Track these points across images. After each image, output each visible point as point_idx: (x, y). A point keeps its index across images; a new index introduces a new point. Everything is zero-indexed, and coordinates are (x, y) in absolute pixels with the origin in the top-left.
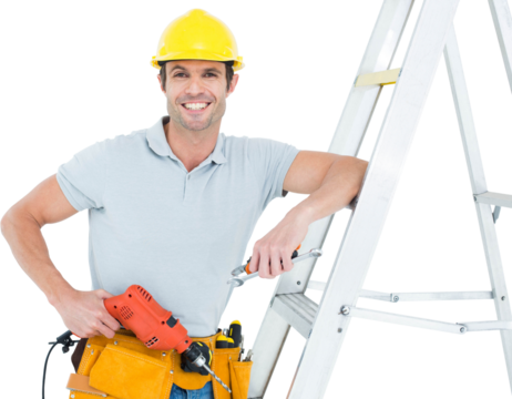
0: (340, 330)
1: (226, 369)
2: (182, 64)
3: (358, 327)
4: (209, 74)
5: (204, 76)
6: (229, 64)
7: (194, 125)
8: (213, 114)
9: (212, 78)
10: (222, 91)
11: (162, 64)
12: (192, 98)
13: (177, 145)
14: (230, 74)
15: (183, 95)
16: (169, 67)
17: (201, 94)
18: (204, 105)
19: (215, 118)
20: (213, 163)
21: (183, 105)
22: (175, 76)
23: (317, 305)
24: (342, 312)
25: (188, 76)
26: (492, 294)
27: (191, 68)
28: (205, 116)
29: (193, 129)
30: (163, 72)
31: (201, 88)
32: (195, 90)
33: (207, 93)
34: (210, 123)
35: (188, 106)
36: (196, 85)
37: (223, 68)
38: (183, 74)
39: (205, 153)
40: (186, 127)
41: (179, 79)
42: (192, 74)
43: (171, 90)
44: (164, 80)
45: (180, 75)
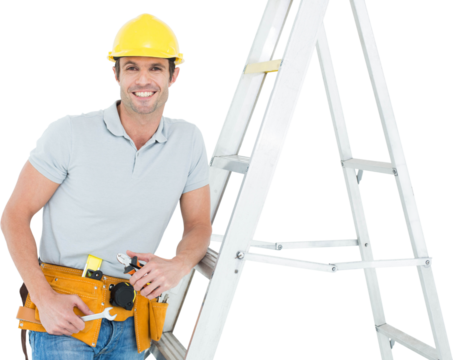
0: (236, 272)
1: (146, 308)
2: (133, 60)
3: (251, 269)
4: (155, 68)
5: (151, 70)
6: (172, 61)
7: (142, 109)
8: (157, 101)
9: (158, 72)
10: (166, 82)
11: (117, 59)
12: (141, 88)
13: (128, 125)
14: (172, 67)
15: (133, 85)
16: (122, 62)
17: (148, 85)
18: (151, 94)
19: (159, 104)
20: (157, 142)
21: (134, 93)
22: (128, 69)
23: (217, 253)
24: (238, 257)
25: (138, 70)
26: (358, 242)
27: (141, 64)
28: (151, 102)
29: (141, 113)
30: (117, 66)
31: (149, 79)
32: (143, 81)
33: (153, 84)
34: (155, 108)
35: (138, 94)
36: (144, 77)
37: (166, 64)
38: (133, 68)
39: (150, 133)
40: (135, 110)
41: (130, 72)
42: (141, 68)
43: (123, 81)
44: (118, 72)
45: (131, 68)
